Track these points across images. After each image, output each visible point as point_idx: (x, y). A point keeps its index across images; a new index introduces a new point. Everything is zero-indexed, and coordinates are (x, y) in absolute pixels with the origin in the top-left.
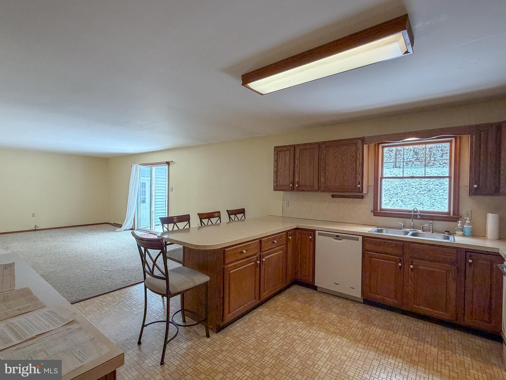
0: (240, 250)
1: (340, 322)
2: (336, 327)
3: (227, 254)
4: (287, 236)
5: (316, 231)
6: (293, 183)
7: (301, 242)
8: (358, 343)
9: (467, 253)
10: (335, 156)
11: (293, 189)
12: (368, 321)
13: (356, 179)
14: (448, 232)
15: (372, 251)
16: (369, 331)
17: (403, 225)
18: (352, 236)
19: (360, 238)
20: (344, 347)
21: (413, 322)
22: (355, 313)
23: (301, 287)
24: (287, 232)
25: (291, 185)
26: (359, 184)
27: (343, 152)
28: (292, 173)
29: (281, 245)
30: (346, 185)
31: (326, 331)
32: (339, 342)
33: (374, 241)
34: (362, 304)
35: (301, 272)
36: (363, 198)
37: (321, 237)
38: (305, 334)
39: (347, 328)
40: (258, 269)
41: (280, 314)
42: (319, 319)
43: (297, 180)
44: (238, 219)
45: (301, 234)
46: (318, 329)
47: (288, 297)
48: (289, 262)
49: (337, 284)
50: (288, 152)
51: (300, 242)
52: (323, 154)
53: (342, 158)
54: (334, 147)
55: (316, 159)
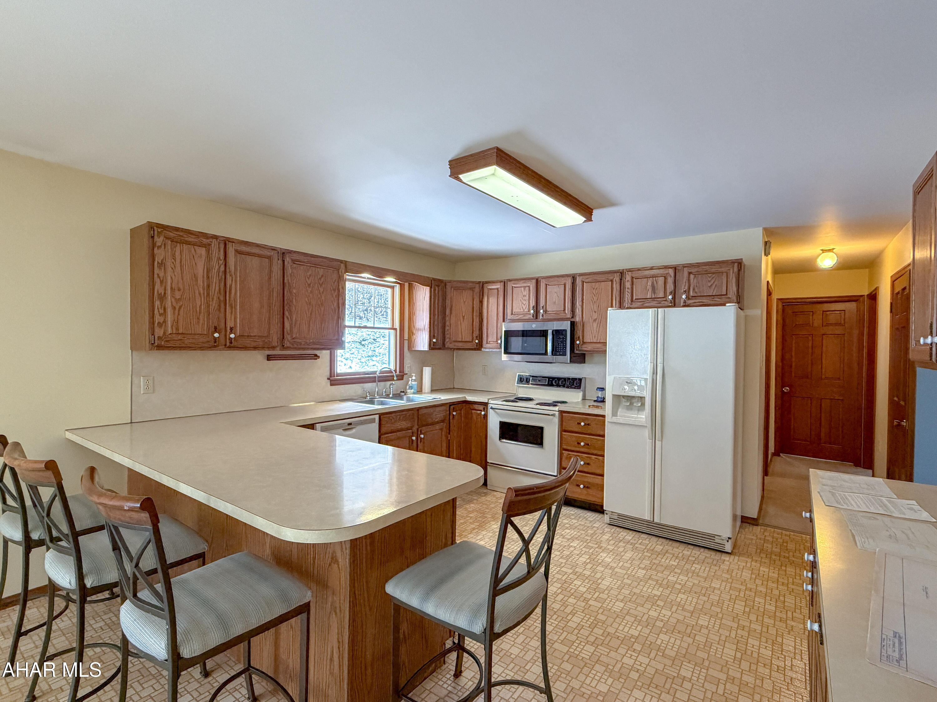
5: (317, 425)
9: (451, 407)
10: (307, 283)
13: (339, 327)
14: (403, 392)
15: (388, 433)
19: (377, 417)
25: (216, 335)
26: (342, 336)
27: (320, 279)
30: (326, 337)
33: (391, 418)
36: (317, 359)
43: (229, 322)
50: (202, 250)
52: (287, 275)
53: (318, 288)
54: (306, 266)
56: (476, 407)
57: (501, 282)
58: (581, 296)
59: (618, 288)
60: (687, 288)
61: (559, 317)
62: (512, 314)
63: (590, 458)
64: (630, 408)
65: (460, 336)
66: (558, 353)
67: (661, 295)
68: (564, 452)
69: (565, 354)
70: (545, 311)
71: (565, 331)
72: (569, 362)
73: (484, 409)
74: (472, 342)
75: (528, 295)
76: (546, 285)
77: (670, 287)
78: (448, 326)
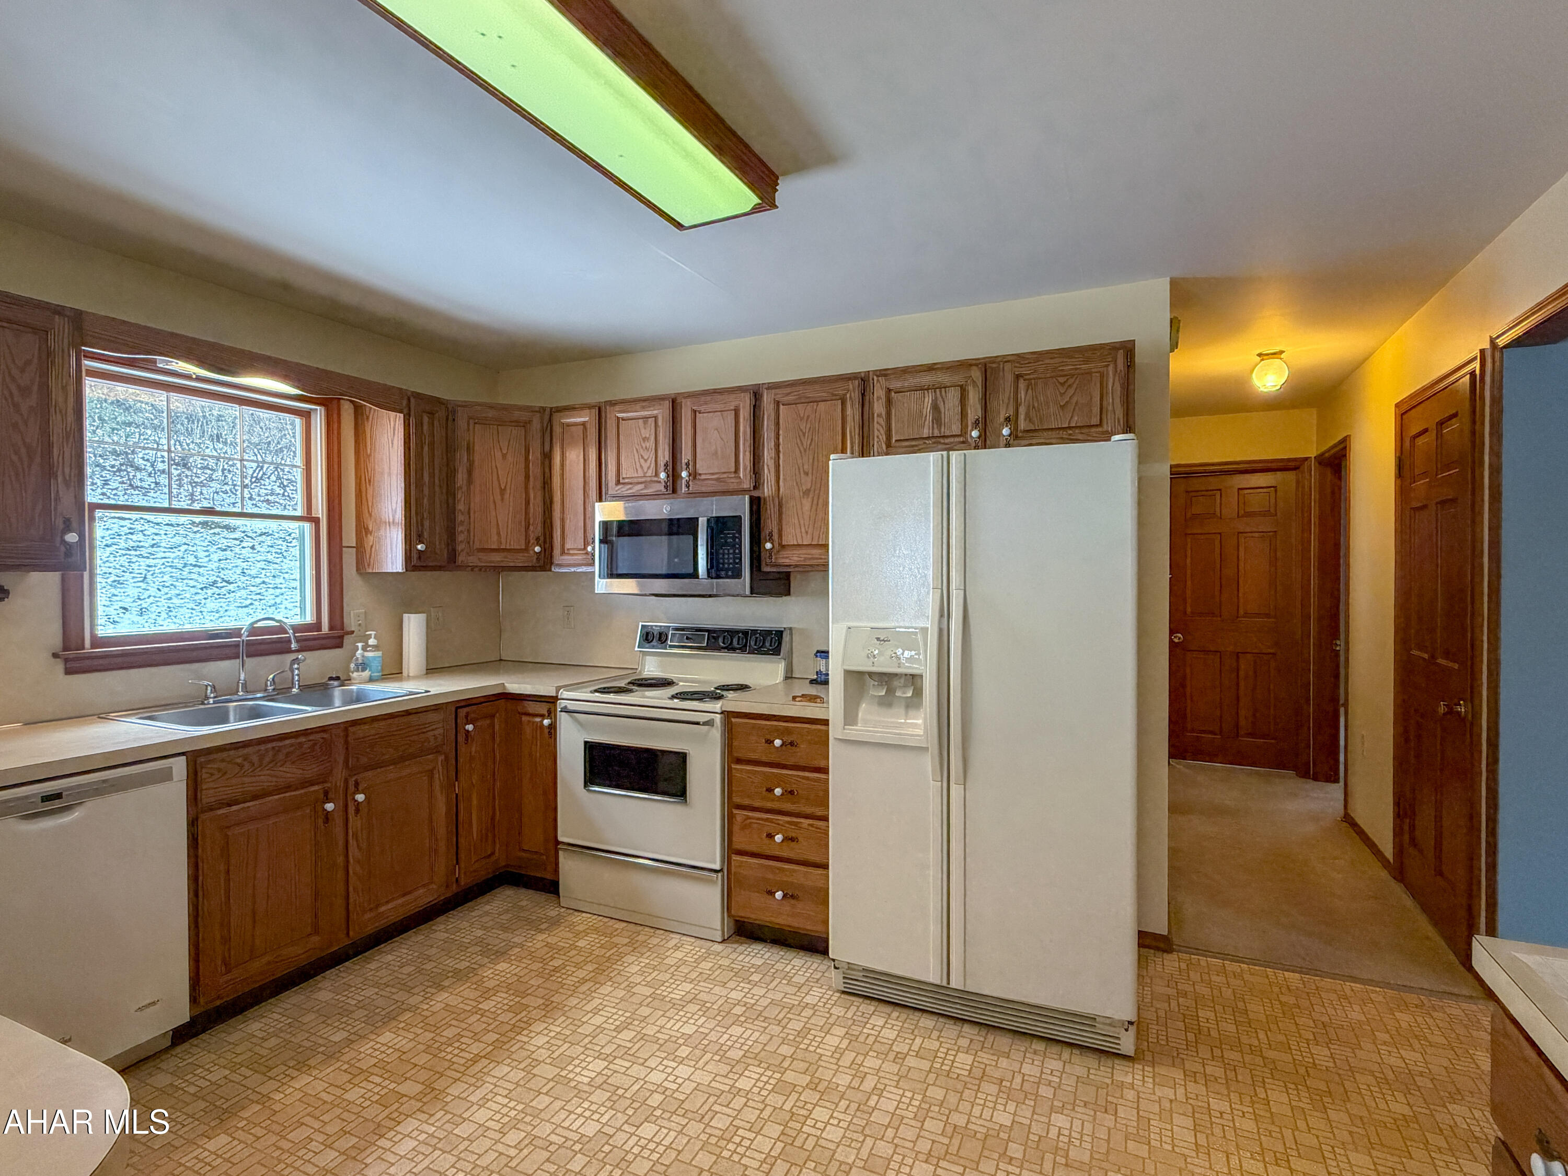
9: (459, 710)
14: (338, 678)
15: (228, 805)
17: (211, 686)
19: (179, 765)
33: (237, 760)
56: (532, 707)
57: (590, 407)
58: (773, 435)
59: (858, 417)
60: (1011, 412)
61: (725, 488)
62: (618, 482)
63: (796, 824)
64: (886, 702)
65: (495, 538)
66: (723, 573)
67: (956, 429)
68: (735, 811)
69: (737, 574)
70: (694, 475)
71: (738, 519)
72: (748, 592)
73: (549, 712)
74: (526, 550)
75: (653, 438)
76: (695, 412)
77: (974, 411)
78: (462, 514)
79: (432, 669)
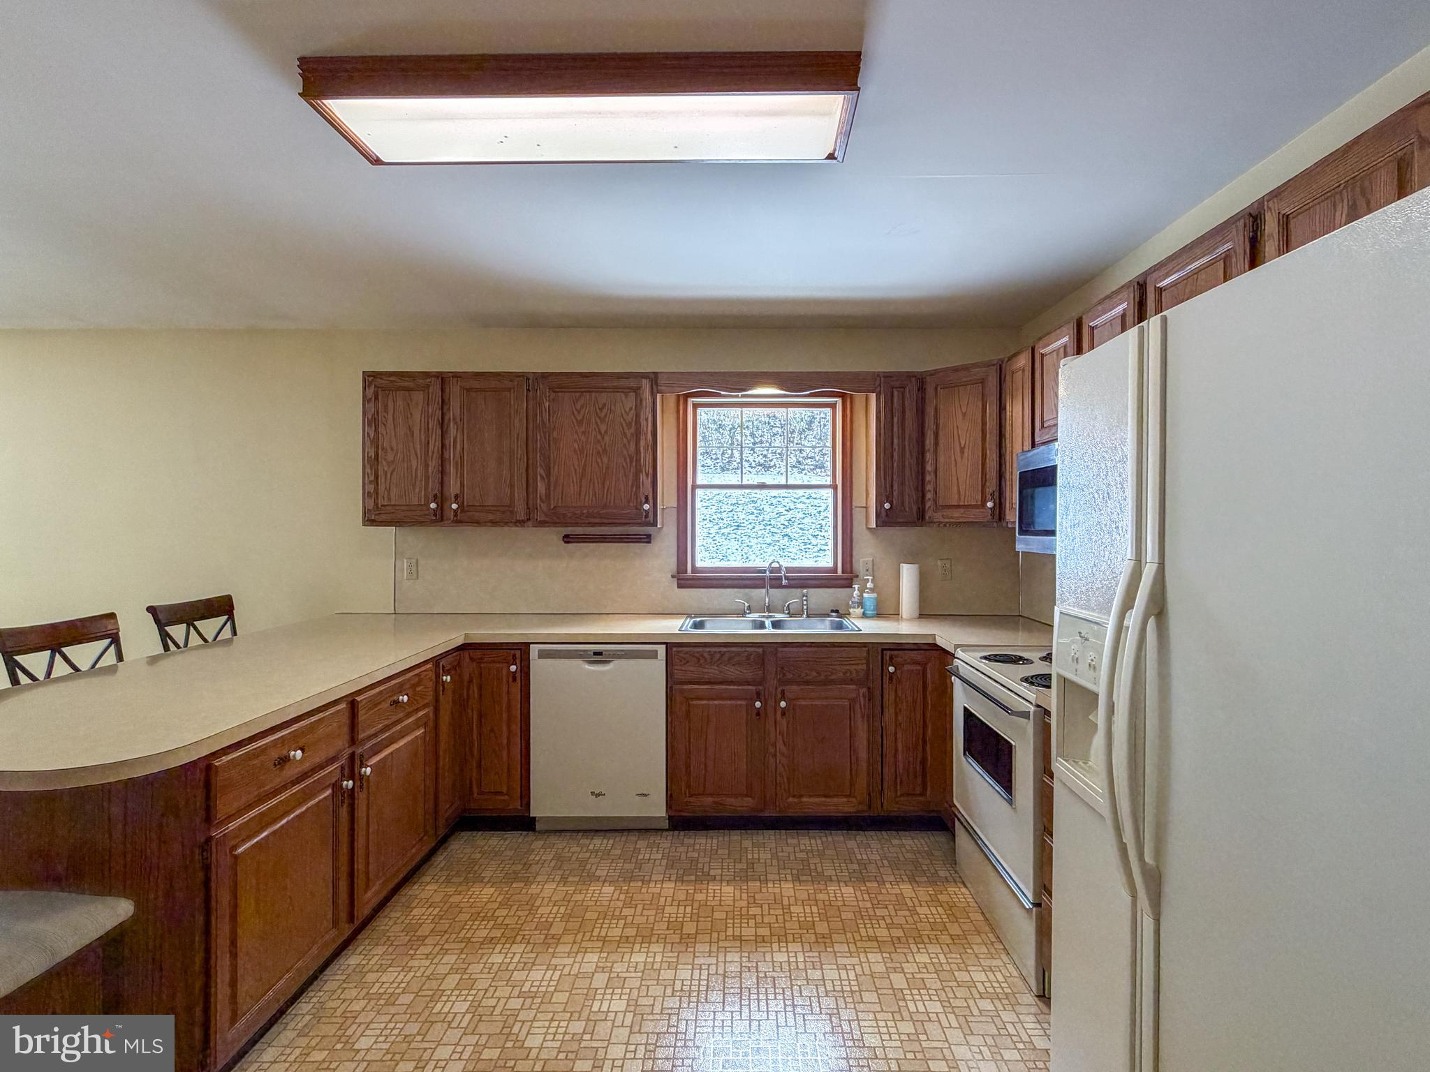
0: (275, 754)
1: (630, 903)
2: (623, 921)
3: (219, 780)
4: (438, 676)
5: (531, 645)
6: (441, 499)
7: (480, 688)
8: (693, 945)
9: (885, 652)
10: (577, 419)
11: (439, 518)
12: (695, 874)
13: (638, 487)
14: (837, 611)
15: (691, 683)
16: (707, 900)
17: (747, 605)
18: (636, 649)
19: (662, 650)
20: (662, 971)
21: (789, 841)
22: (657, 862)
23: (480, 833)
24: (436, 661)
25: (433, 506)
26: (647, 501)
27: (601, 409)
28: (433, 464)
29: (417, 710)
30: (612, 504)
31: (600, 944)
32: (645, 963)
33: (696, 655)
34: (667, 833)
35: (479, 786)
36: (649, 542)
37: (549, 661)
38: (541, 981)
39: (653, 912)
40: (344, 812)
41: (438, 948)
42: (567, 917)
43: (453, 488)
44: (205, 640)
45: (480, 661)
46: (575, 949)
47: (448, 881)
48: (445, 761)
49: (598, 795)
50: (419, 397)
51: (476, 691)
52: (541, 412)
53: (598, 426)
54: (575, 392)
55: (519, 425)
57: (1028, 348)
62: (1042, 427)
65: (955, 495)
74: (981, 505)
76: (1091, 328)
78: (930, 474)
79: (924, 614)
